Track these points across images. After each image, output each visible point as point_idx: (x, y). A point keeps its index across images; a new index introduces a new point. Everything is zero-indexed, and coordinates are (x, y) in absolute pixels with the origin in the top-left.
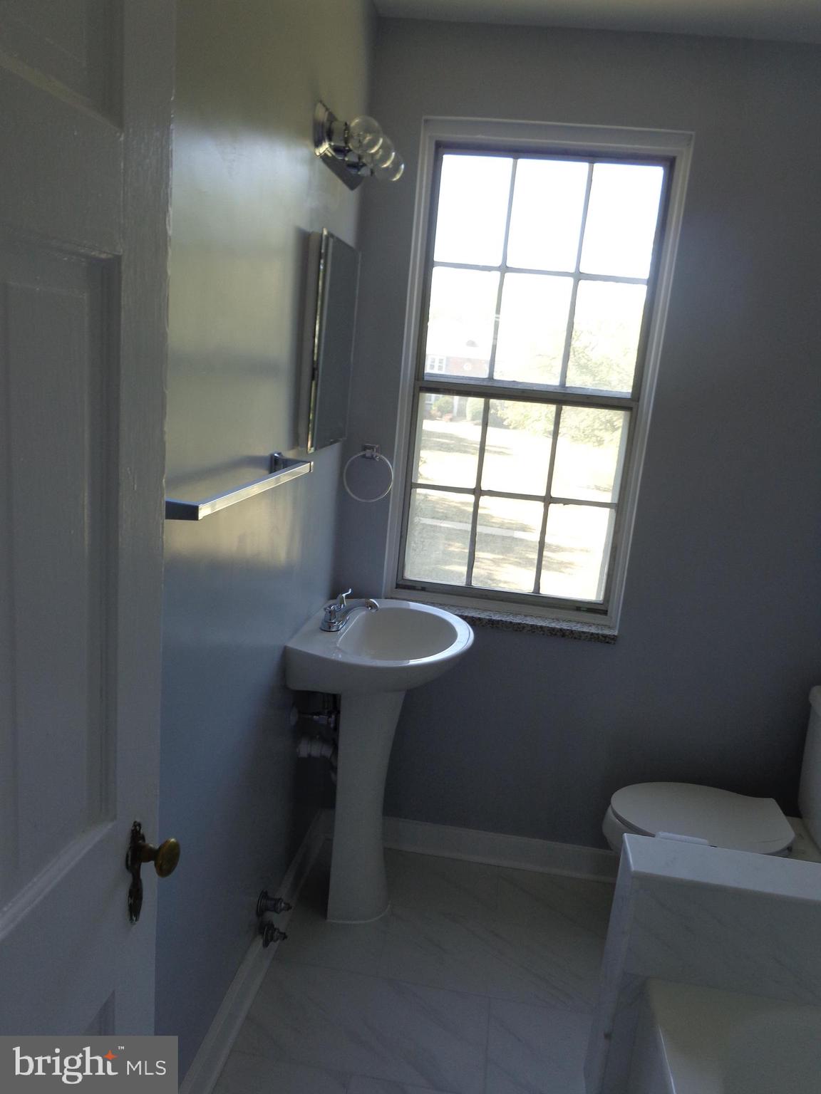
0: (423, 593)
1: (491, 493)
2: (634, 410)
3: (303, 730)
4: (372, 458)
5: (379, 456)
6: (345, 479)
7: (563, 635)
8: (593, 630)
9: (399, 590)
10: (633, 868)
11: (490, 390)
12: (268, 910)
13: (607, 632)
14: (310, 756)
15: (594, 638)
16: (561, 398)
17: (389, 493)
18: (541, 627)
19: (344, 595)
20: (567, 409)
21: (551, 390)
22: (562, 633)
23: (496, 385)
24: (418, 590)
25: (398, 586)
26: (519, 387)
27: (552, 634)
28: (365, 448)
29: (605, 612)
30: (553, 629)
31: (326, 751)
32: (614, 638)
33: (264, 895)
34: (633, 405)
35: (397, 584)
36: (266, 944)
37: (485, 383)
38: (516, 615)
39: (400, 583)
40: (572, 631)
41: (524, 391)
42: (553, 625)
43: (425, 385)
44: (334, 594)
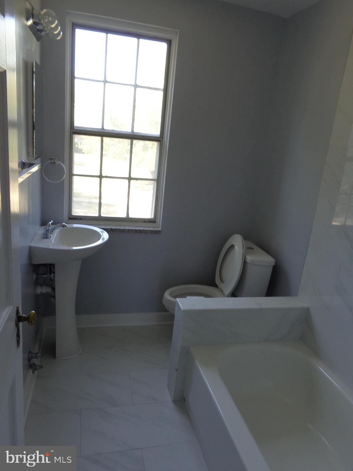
0: (81, 221)
1: (106, 177)
2: (161, 141)
3: (37, 283)
4: (54, 163)
5: (58, 162)
6: (43, 173)
7: (141, 232)
8: (151, 229)
9: (70, 220)
10: (182, 309)
11: (102, 134)
12: (32, 358)
13: (156, 229)
14: (41, 293)
15: (152, 232)
16: (132, 137)
17: (64, 179)
18: (132, 230)
19: (50, 223)
20: (135, 141)
21: (128, 133)
22: (140, 231)
23: (105, 131)
24: (78, 219)
25: (70, 219)
26: (116, 132)
27: (136, 232)
28: (51, 159)
29: (155, 222)
30: (137, 230)
31: (49, 290)
32: (160, 231)
33: (30, 352)
34: (161, 139)
35: (69, 218)
36: (33, 372)
37: (101, 131)
38: (121, 226)
39: (71, 217)
40: (144, 230)
41: (117, 134)
42: (136, 228)
43: (74, 131)
44: (44, 223)
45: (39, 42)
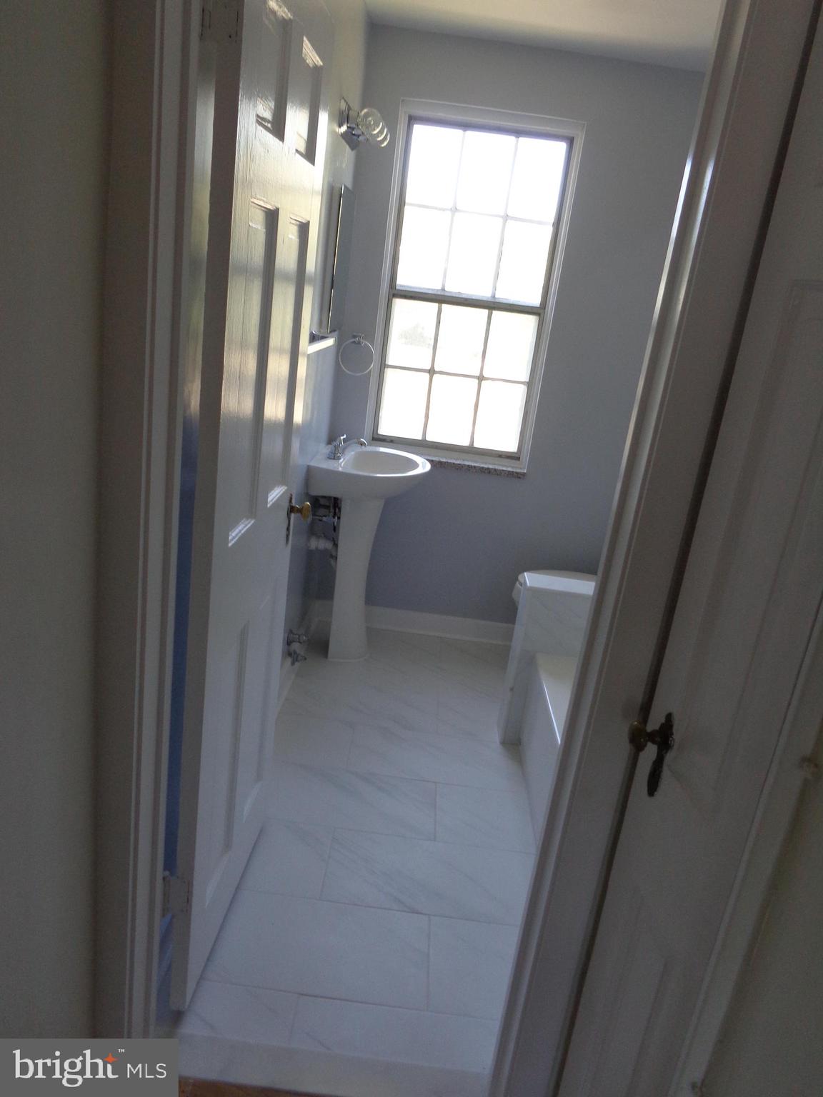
0: (391, 444)
1: (441, 373)
2: (542, 315)
3: (312, 531)
4: (359, 343)
5: (364, 342)
6: (340, 357)
7: (489, 472)
8: (510, 469)
9: (374, 442)
10: (528, 584)
11: (441, 299)
12: (294, 641)
13: (518, 471)
14: (317, 548)
15: (511, 474)
16: (492, 305)
17: (370, 371)
18: (475, 467)
19: (342, 438)
20: (495, 313)
21: (484, 299)
22: (489, 471)
23: (446, 294)
24: (388, 442)
25: (374, 439)
26: (463, 296)
27: (482, 472)
28: (354, 337)
29: (518, 459)
30: (483, 468)
31: (329, 545)
32: (524, 475)
33: (291, 632)
34: (541, 311)
35: (373, 438)
36: (293, 664)
37: (439, 293)
38: (457, 459)
39: (375, 436)
40: (495, 470)
41: (466, 299)
42: (482, 466)
43: (396, 292)
44: (331, 440)
45: (354, 151)
